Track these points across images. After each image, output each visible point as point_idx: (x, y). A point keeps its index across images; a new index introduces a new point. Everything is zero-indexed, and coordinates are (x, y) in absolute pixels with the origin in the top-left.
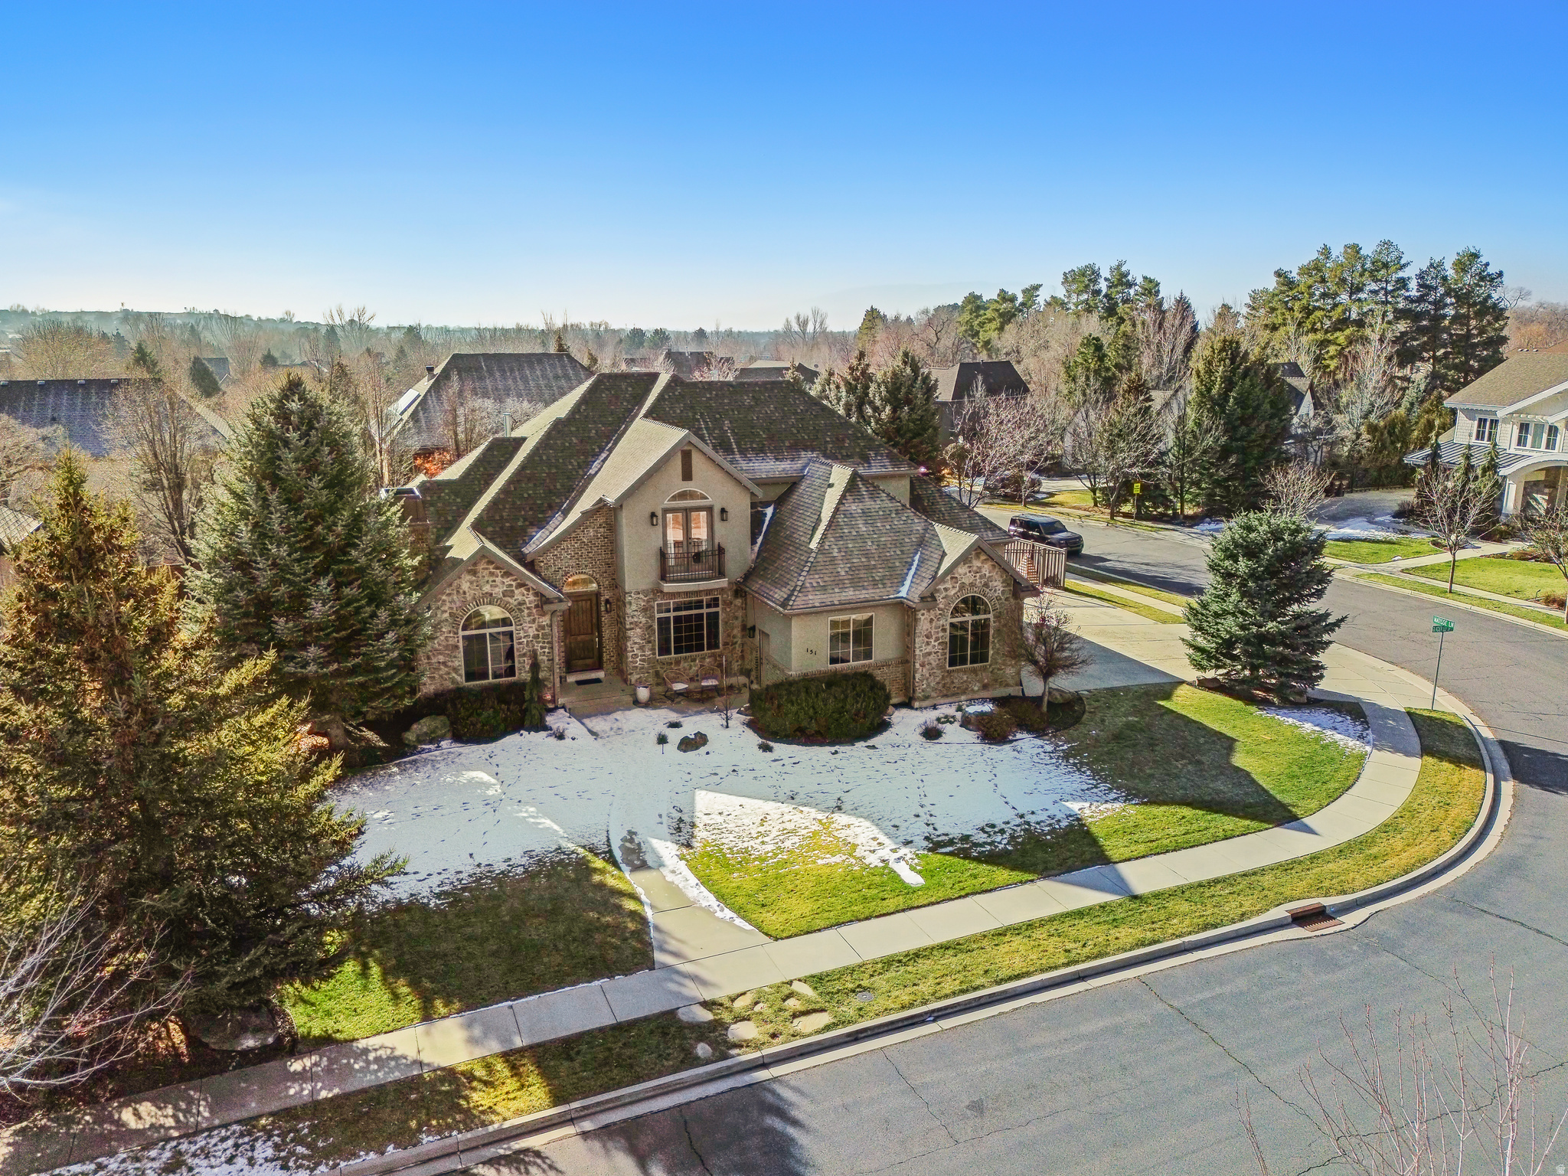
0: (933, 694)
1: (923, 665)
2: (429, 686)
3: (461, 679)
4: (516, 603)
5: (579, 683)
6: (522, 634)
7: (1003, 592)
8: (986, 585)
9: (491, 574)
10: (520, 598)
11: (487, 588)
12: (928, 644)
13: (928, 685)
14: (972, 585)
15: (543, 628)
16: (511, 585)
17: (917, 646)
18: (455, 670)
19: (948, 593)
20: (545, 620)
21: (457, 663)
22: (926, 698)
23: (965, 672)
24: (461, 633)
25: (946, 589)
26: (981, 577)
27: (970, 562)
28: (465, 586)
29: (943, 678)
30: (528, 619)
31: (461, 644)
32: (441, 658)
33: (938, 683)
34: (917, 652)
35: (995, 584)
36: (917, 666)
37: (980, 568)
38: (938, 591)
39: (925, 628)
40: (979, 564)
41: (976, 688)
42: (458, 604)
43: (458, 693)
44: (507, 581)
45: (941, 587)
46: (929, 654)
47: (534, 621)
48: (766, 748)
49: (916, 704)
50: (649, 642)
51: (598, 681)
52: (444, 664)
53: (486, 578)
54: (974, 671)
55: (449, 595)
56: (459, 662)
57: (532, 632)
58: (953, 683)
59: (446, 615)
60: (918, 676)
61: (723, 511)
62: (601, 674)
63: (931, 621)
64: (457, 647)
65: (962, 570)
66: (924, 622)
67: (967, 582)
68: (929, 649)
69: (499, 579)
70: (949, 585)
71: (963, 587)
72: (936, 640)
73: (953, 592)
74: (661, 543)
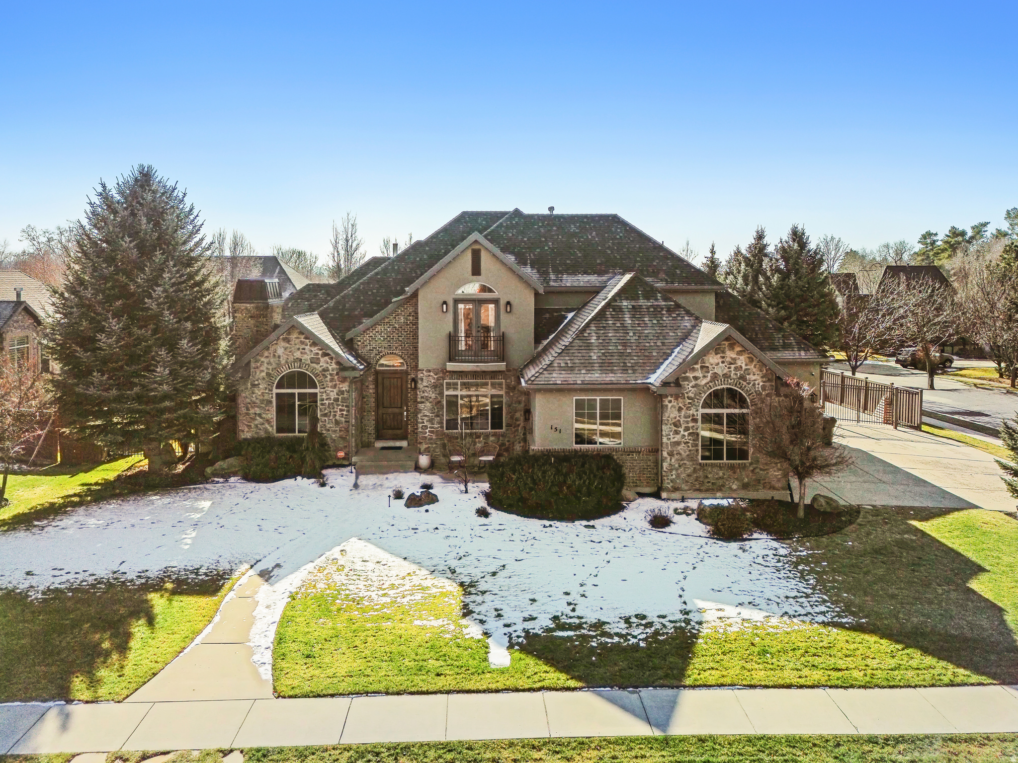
0: (683, 486)
1: (671, 454)
2: (246, 433)
3: (272, 429)
4: (321, 369)
5: (383, 448)
6: (324, 397)
7: (763, 388)
8: (742, 377)
9: (302, 343)
10: (325, 365)
11: (298, 354)
12: (677, 433)
13: (678, 476)
14: (727, 376)
15: (342, 392)
16: (317, 354)
17: (664, 433)
18: (268, 422)
19: (698, 382)
20: (345, 387)
21: (269, 416)
22: (676, 489)
23: (720, 467)
24: (275, 391)
25: (696, 378)
26: (736, 368)
27: (723, 352)
28: (280, 351)
29: (695, 470)
30: (330, 384)
31: (274, 400)
32: (258, 411)
33: (689, 475)
34: (665, 440)
35: (754, 378)
36: (665, 454)
37: (734, 359)
38: (686, 379)
39: (672, 416)
40: (734, 356)
41: (734, 487)
42: (274, 366)
43: (269, 439)
44: (315, 350)
45: (690, 375)
46: (678, 443)
47: (335, 386)
48: (483, 514)
49: (664, 495)
50: (437, 416)
51: (400, 448)
52: (260, 415)
53: (297, 346)
54: (732, 468)
55: (267, 357)
56: (272, 414)
57: (333, 395)
58: (707, 477)
59: (264, 374)
60: (666, 465)
61: (508, 303)
62: (404, 444)
63: (680, 409)
64: (271, 402)
65: (713, 359)
66: (671, 411)
67: (720, 372)
68: (677, 438)
69: (307, 347)
70: (699, 374)
71: (715, 376)
72: (687, 429)
73: (704, 382)
74: (451, 329)
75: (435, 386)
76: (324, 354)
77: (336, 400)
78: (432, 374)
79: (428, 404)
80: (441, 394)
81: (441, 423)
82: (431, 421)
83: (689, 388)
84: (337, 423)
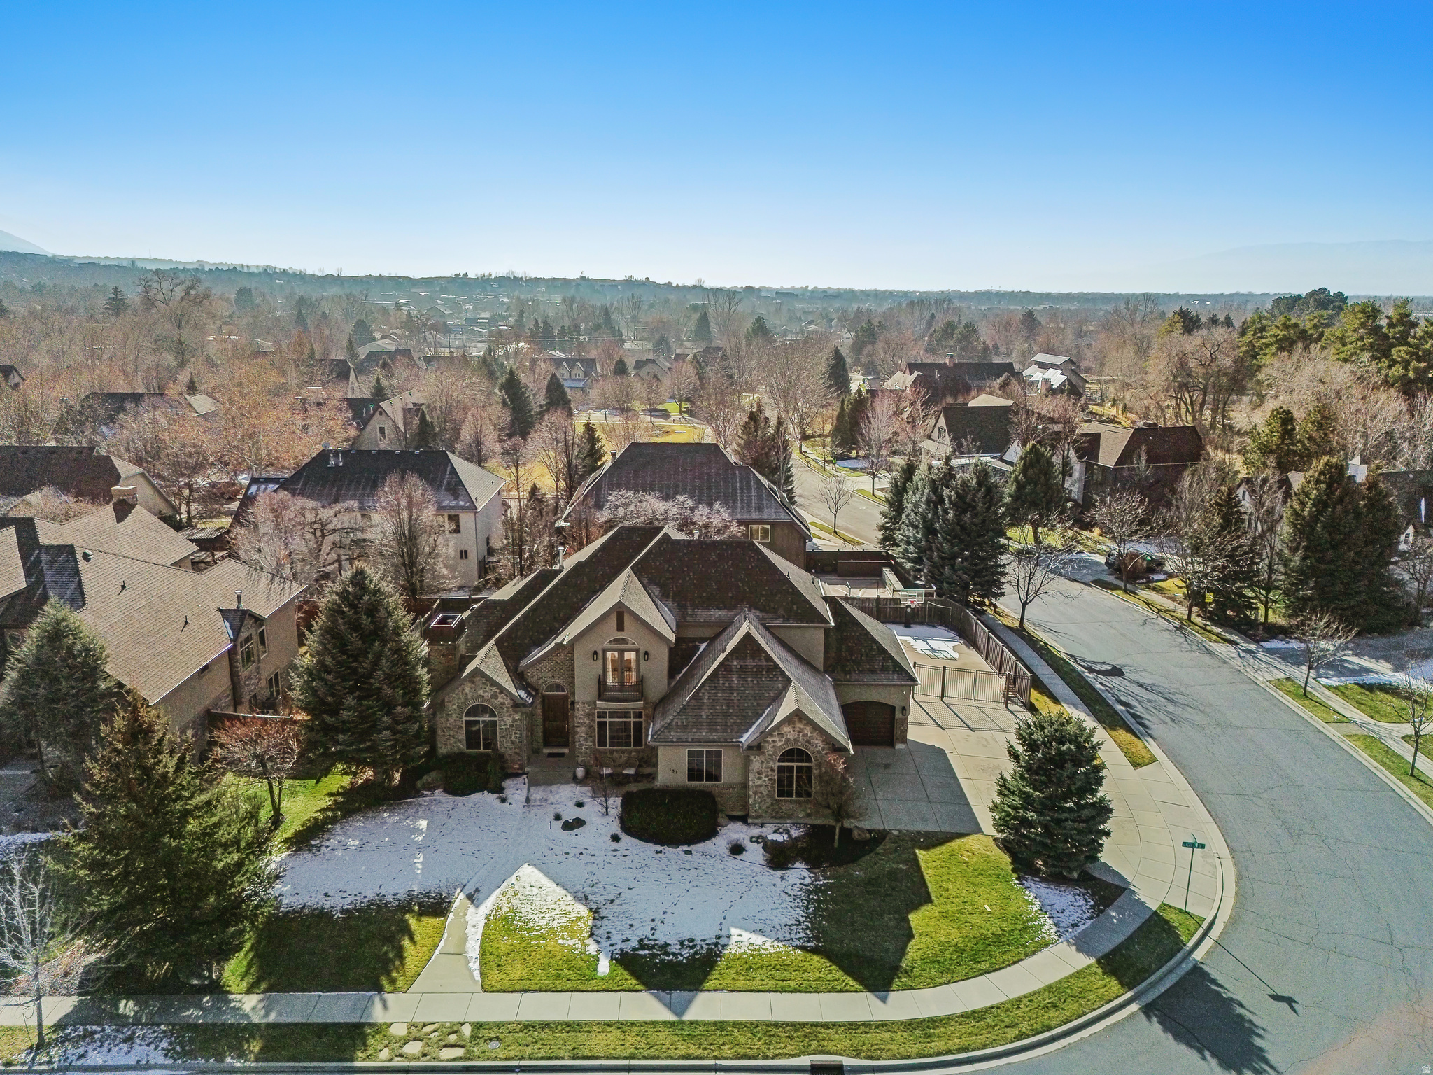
0: (764, 815)
1: (755, 793)
2: (443, 749)
3: (463, 746)
4: (498, 703)
5: (550, 755)
6: (502, 723)
7: (823, 749)
8: (808, 742)
9: (484, 684)
10: (502, 701)
11: (481, 692)
12: (759, 778)
13: (760, 808)
14: (796, 740)
15: (516, 721)
16: (496, 692)
17: (750, 778)
18: (460, 741)
19: (775, 744)
20: (517, 717)
21: (460, 737)
22: (758, 817)
23: (790, 802)
24: (464, 719)
25: (773, 741)
26: (803, 736)
27: (794, 724)
28: (467, 690)
29: (773, 804)
30: (506, 714)
31: (464, 726)
32: (451, 733)
33: (768, 808)
34: (751, 783)
35: (815, 742)
36: (751, 793)
37: (801, 729)
38: (768, 742)
39: (756, 767)
40: (802, 726)
41: (801, 816)
42: (463, 700)
43: (461, 755)
44: (494, 689)
45: (770, 739)
46: (760, 786)
47: (510, 716)
48: (615, 838)
49: (750, 821)
50: (591, 737)
51: (562, 755)
52: (453, 736)
53: (479, 687)
54: (799, 803)
55: (457, 694)
56: (462, 736)
57: (509, 722)
58: (781, 809)
59: (455, 706)
60: (751, 801)
61: (646, 653)
62: (566, 751)
63: (762, 763)
64: (461, 727)
65: (786, 729)
66: (756, 762)
67: (792, 738)
68: (760, 782)
69: (487, 688)
70: (776, 739)
71: (788, 740)
72: (767, 776)
73: (779, 744)
74: (601, 672)
75: (588, 715)
76: (501, 692)
77: (512, 726)
78: (585, 705)
79: (583, 727)
80: (593, 720)
81: (594, 741)
82: (586, 740)
83: (769, 748)
84: (513, 743)
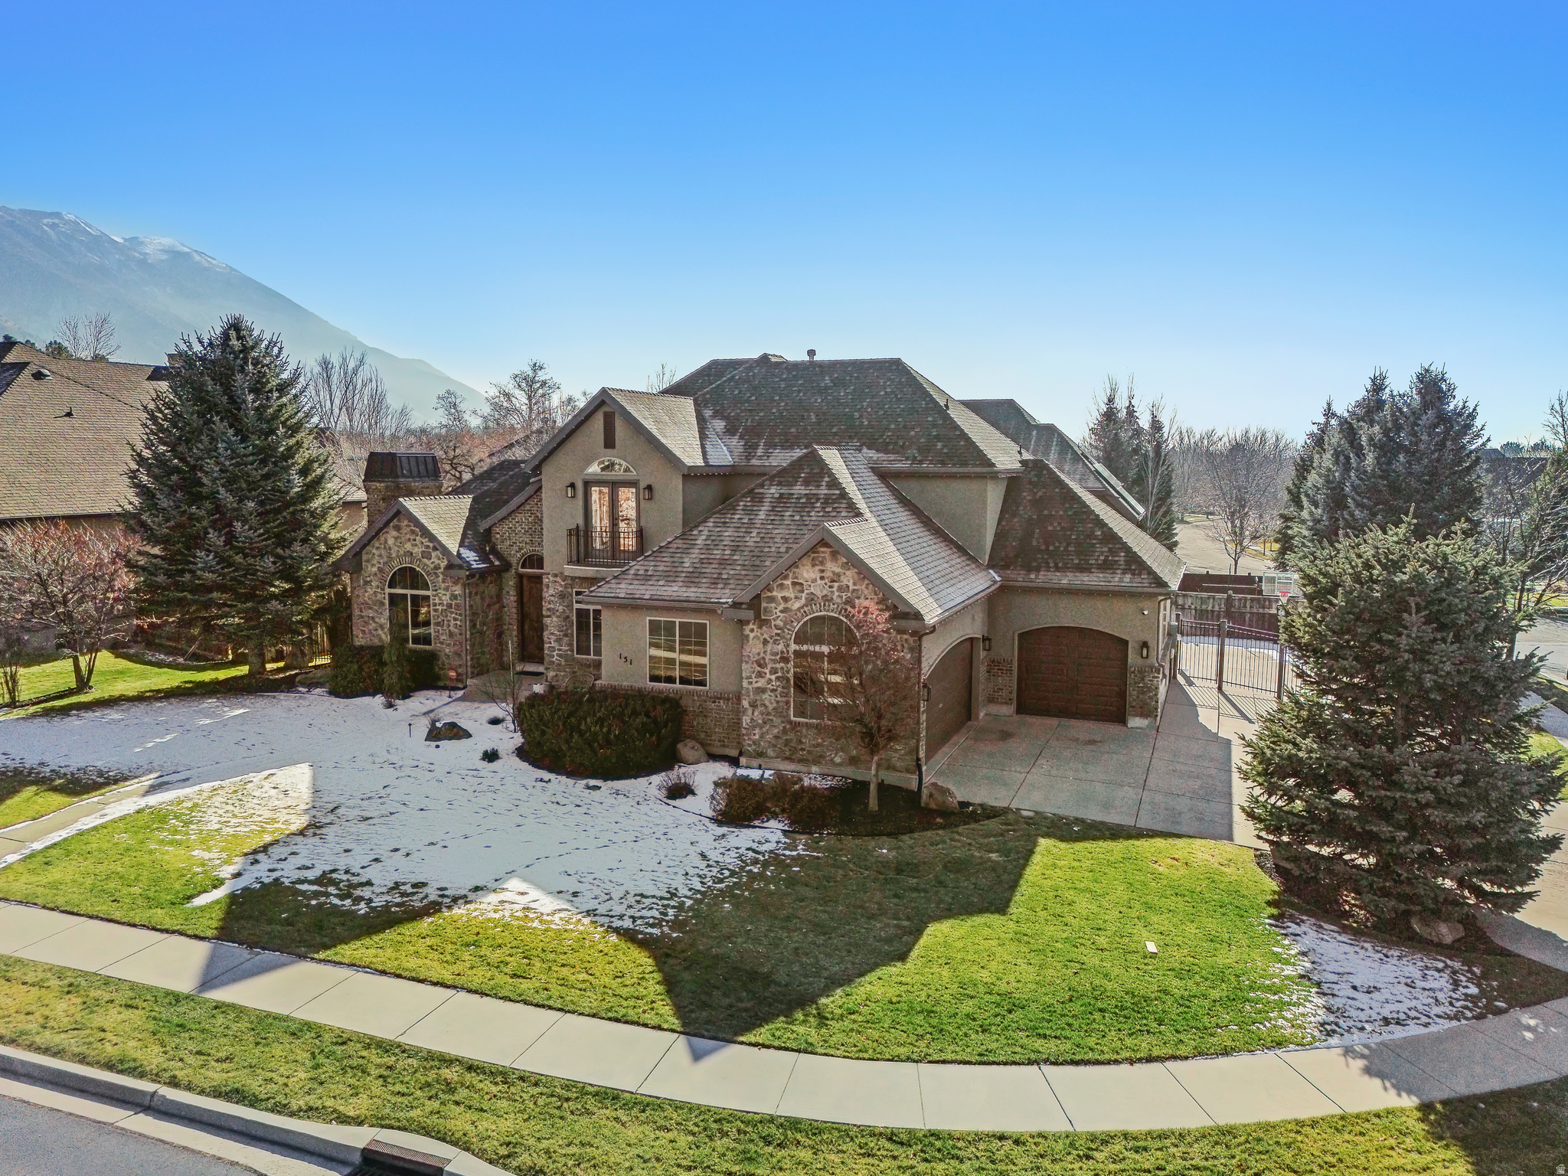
0: (770, 752)
2: (360, 640)
3: (385, 637)
7: (879, 618)
11: (408, 546)
14: (827, 599)
15: (455, 597)
16: (428, 547)
20: (457, 590)
21: (383, 621)
23: (818, 729)
24: (387, 590)
26: (840, 589)
27: (822, 563)
29: (785, 731)
30: (443, 585)
31: (387, 602)
32: (371, 613)
33: (776, 737)
34: (745, 684)
44: (426, 541)
46: (763, 690)
47: (447, 588)
48: (489, 756)
49: (744, 761)
50: (566, 635)
52: (373, 618)
53: (408, 536)
54: (835, 733)
55: (378, 548)
56: (385, 619)
57: (446, 600)
58: (801, 742)
59: (375, 569)
60: (746, 720)
61: (649, 488)
63: (765, 642)
64: (383, 604)
65: (807, 573)
66: (754, 643)
67: (819, 594)
69: (418, 538)
70: (790, 593)
71: (811, 599)
72: (774, 671)
73: (797, 605)
74: (580, 521)
75: (562, 596)
76: (435, 549)
77: (450, 606)
78: (558, 579)
79: (555, 619)
80: (570, 606)
81: (570, 645)
82: (558, 640)
83: (776, 613)
84: (451, 635)
